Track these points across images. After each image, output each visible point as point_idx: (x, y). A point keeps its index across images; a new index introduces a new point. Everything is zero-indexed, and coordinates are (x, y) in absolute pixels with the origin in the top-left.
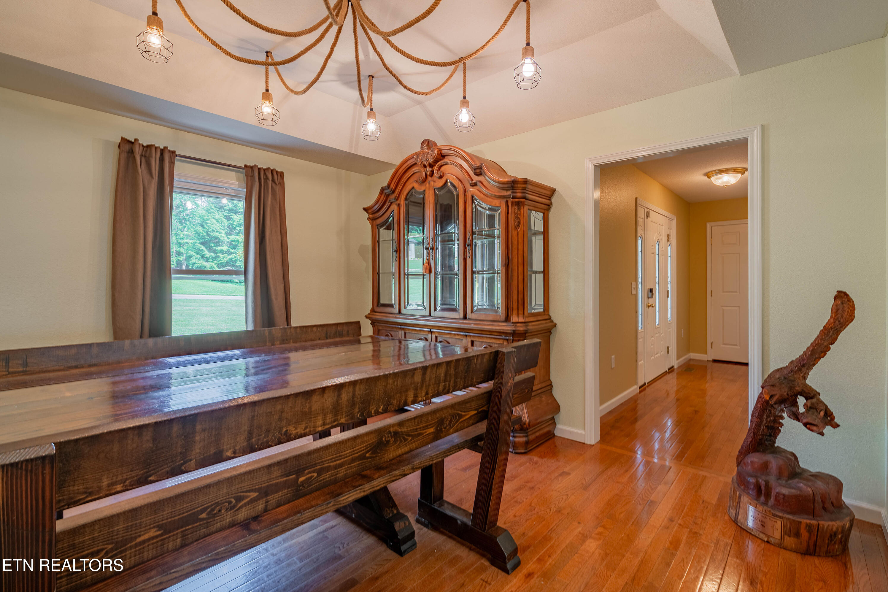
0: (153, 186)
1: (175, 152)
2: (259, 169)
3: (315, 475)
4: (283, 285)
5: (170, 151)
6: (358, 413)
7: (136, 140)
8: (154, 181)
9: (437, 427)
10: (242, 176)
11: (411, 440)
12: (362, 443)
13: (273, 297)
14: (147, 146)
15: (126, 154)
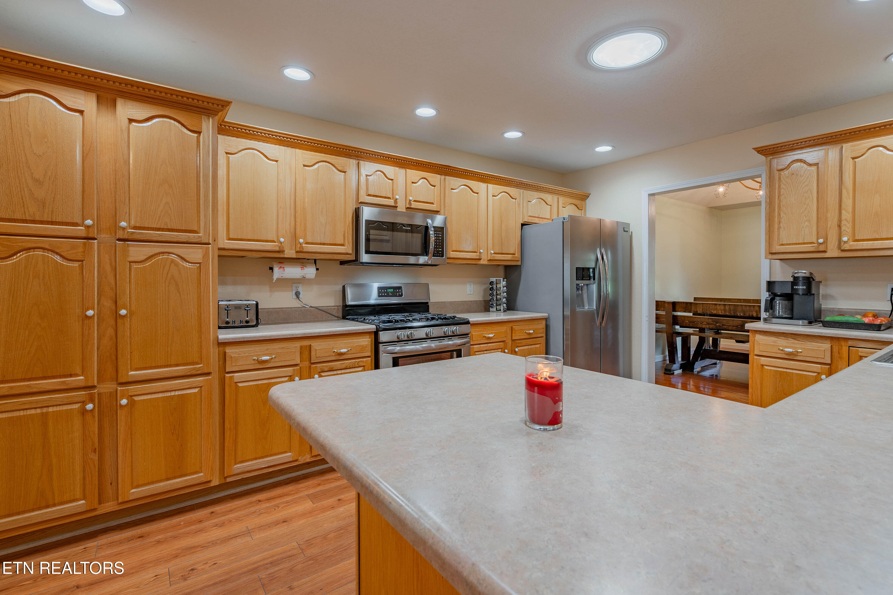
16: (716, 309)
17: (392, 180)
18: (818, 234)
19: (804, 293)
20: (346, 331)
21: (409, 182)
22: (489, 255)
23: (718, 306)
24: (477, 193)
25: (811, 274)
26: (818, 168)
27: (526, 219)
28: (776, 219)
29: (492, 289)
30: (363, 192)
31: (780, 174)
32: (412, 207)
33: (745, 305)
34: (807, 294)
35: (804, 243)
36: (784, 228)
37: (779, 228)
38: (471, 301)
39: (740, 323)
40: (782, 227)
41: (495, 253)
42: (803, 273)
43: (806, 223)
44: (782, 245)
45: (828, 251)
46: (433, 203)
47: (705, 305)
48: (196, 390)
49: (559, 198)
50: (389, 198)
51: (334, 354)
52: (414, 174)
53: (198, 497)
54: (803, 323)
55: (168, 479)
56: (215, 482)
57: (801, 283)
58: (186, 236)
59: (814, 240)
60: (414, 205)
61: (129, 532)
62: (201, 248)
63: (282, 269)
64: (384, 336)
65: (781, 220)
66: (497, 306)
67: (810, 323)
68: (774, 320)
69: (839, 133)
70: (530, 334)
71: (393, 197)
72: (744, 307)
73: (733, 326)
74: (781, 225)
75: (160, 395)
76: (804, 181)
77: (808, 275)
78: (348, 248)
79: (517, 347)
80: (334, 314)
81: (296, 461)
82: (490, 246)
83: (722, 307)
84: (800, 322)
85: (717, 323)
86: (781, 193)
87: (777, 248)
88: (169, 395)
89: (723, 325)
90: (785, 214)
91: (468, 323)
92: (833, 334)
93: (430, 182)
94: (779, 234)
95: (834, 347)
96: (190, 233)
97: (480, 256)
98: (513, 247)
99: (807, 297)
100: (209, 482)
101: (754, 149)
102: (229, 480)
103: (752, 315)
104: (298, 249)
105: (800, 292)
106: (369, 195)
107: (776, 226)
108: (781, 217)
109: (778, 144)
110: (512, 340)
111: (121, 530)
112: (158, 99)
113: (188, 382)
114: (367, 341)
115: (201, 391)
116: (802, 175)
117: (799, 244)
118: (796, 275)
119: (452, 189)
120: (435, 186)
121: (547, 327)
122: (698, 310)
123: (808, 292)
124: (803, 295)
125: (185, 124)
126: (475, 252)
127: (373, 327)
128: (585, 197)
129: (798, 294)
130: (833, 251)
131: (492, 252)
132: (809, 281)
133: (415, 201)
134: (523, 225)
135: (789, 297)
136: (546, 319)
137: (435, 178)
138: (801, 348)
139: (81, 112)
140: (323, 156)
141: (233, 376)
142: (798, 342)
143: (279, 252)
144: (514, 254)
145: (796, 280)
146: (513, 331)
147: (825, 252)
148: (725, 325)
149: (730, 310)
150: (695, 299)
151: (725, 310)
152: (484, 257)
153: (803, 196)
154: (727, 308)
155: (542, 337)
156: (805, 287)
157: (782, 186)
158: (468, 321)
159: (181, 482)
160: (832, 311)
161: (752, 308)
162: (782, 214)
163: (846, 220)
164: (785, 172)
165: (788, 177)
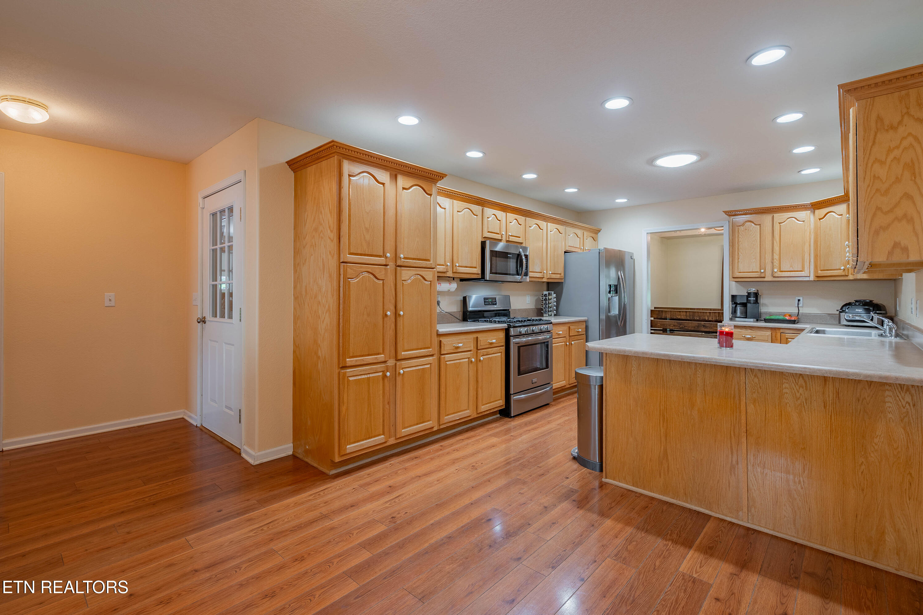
16: (680, 315)
17: (500, 221)
18: (760, 266)
19: (754, 302)
20: (493, 328)
21: (508, 222)
22: (548, 274)
23: (681, 313)
24: (542, 230)
25: (758, 291)
26: (760, 227)
27: (568, 249)
28: (736, 256)
29: (546, 300)
30: (485, 230)
31: (738, 229)
32: (510, 240)
33: (700, 312)
34: (755, 303)
35: (753, 272)
36: (741, 262)
37: (738, 262)
38: (530, 309)
39: (697, 324)
41: (552, 274)
42: (753, 290)
43: (754, 260)
44: (740, 272)
45: (766, 277)
46: (519, 237)
47: (672, 312)
48: (429, 366)
49: (584, 233)
50: (498, 234)
51: (488, 344)
52: (511, 216)
53: (423, 439)
54: (753, 320)
55: (417, 424)
56: (435, 429)
57: (752, 296)
58: (426, 263)
59: (759, 271)
60: (512, 239)
61: (403, 457)
62: (431, 271)
63: (440, 285)
64: (512, 332)
65: (739, 257)
66: (549, 312)
67: (757, 320)
68: (737, 319)
69: (772, 208)
70: (579, 332)
71: (500, 233)
72: (699, 313)
73: (692, 327)
74: (739, 260)
75: (414, 368)
76: (753, 234)
77: (756, 291)
78: (478, 270)
79: (573, 341)
80: (458, 318)
81: (470, 416)
82: (549, 268)
83: (684, 314)
84: (752, 320)
85: (680, 325)
86: (739, 241)
87: (737, 275)
88: (419, 368)
89: (685, 326)
90: (742, 253)
91: (551, 323)
92: (772, 326)
93: (519, 222)
94: (738, 266)
95: (773, 333)
96: (427, 261)
97: (543, 275)
98: (561, 270)
99: (755, 304)
100: (433, 428)
101: (723, 212)
102: (442, 427)
103: (705, 319)
104: (454, 271)
105: (752, 302)
106: (489, 232)
107: (736, 261)
108: (739, 255)
109: (736, 210)
110: (569, 336)
111: (398, 456)
112: (414, 174)
113: (426, 360)
114: (502, 335)
115: (431, 366)
116: (751, 230)
117: (750, 272)
118: (749, 291)
119: (530, 227)
120: (521, 225)
121: (587, 328)
122: (667, 315)
123: (756, 302)
124: (753, 303)
125: (426, 189)
126: (541, 273)
127: (505, 326)
128: (597, 231)
129: (751, 303)
130: (769, 278)
131: (550, 272)
132: (756, 295)
133: (511, 236)
134: (565, 252)
135: (744, 305)
136: (586, 321)
137: (521, 219)
138: (754, 335)
139: (383, 184)
140: (466, 204)
141: (445, 357)
142: (752, 331)
143: (444, 273)
144: (560, 274)
145: (749, 295)
146: (570, 330)
147: (764, 277)
148: (686, 327)
149: (690, 316)
150: (655, 308)
151: (686, 316)
152: (545, 276)
153: (752, 243)
154: (688, 314)
155: (584, 334)
156: (755, 299)
157: (740, 236)
158: (552, 322)
159: (422, 427)
160: (766, 313)
161: (705, 314)
162: (740, 253)
163: (776, 259)
164: (742, 228)
165: (743, 231)
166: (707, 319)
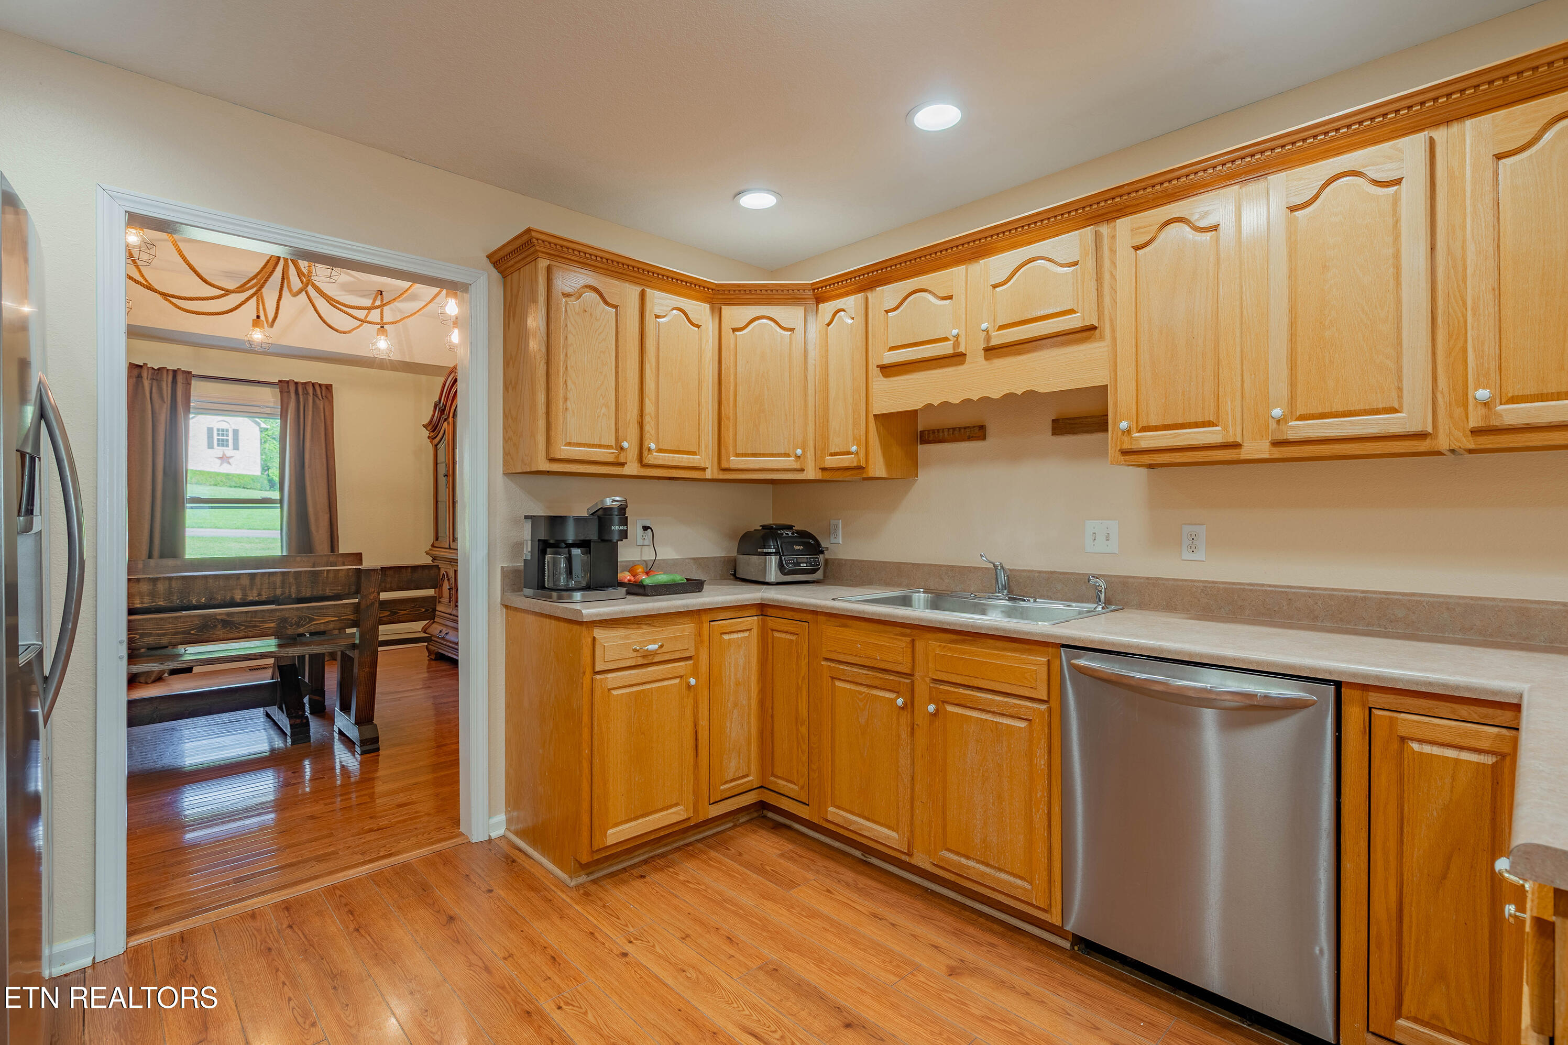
0: (164, 410)
1: (190, 373)
2: (296, 383)
3: (138, 637)
4: (329, 515)
5: (184, 372)
6: (177, 599)
7: (145, 364)
8: (165, 406)
9: (279, 624)
10: (277, 390)
11: (244, 629)
12: (184, 622)
13: (313, 528)
14: (159, 369)
15: (134, 379)
18: (617, 432)
26: (617, 314)
28: (562, 391)
31: (567, 302)
35: (600, 446)
36: (573, 412)
37: (565, 410)
40: (570, 409)
43: (604, 408)
44: (570, 444)
45: (627, 463)
59: (613, 443)
65: (568, 393)
74: (568, 402)
76: (600, 328)
77: (623, 506)
86: (569, 344)
87: (563, 450)
90: (574, 384)
94: (564, 423)
107: (561, 405)
108: (569, 388)
109: (572, 242)
116: (598, 318)
117: (591, 444)
130: (632, 468)
147: (621, 464)
153: (599, 358)
156: (622, 527)
162: (570, 383)
163: (650, 414)
164: (574, 303)
165: (578, 314)
166: (238, 597)
